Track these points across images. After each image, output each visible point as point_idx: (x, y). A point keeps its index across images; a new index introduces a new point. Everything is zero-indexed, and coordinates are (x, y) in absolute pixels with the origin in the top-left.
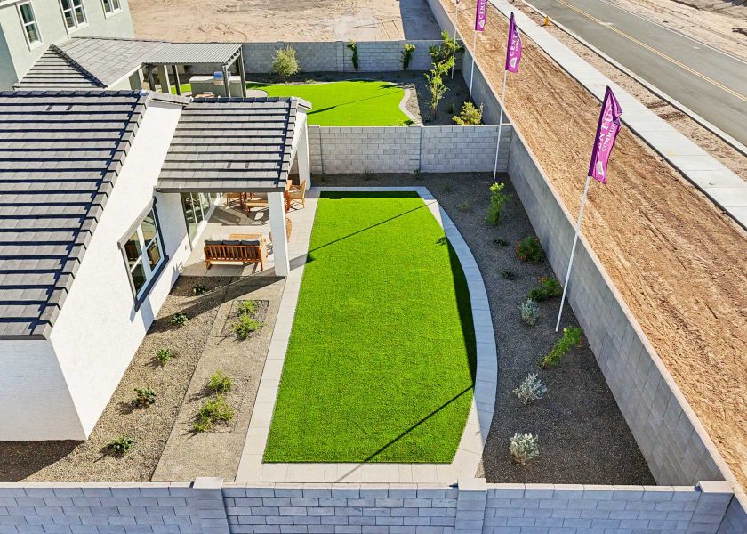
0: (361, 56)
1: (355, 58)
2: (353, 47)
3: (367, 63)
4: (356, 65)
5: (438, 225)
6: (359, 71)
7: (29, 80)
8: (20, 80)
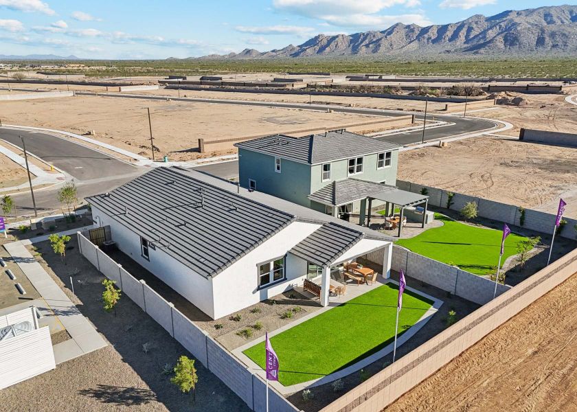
0: (527, 218)
1: (522, 219)
2: (524, 212)
3: (530, 224)
4: (522, 223)
5: (419, 318)
6: (524, 227)
7: (315, 195)
8: (311, 193)
